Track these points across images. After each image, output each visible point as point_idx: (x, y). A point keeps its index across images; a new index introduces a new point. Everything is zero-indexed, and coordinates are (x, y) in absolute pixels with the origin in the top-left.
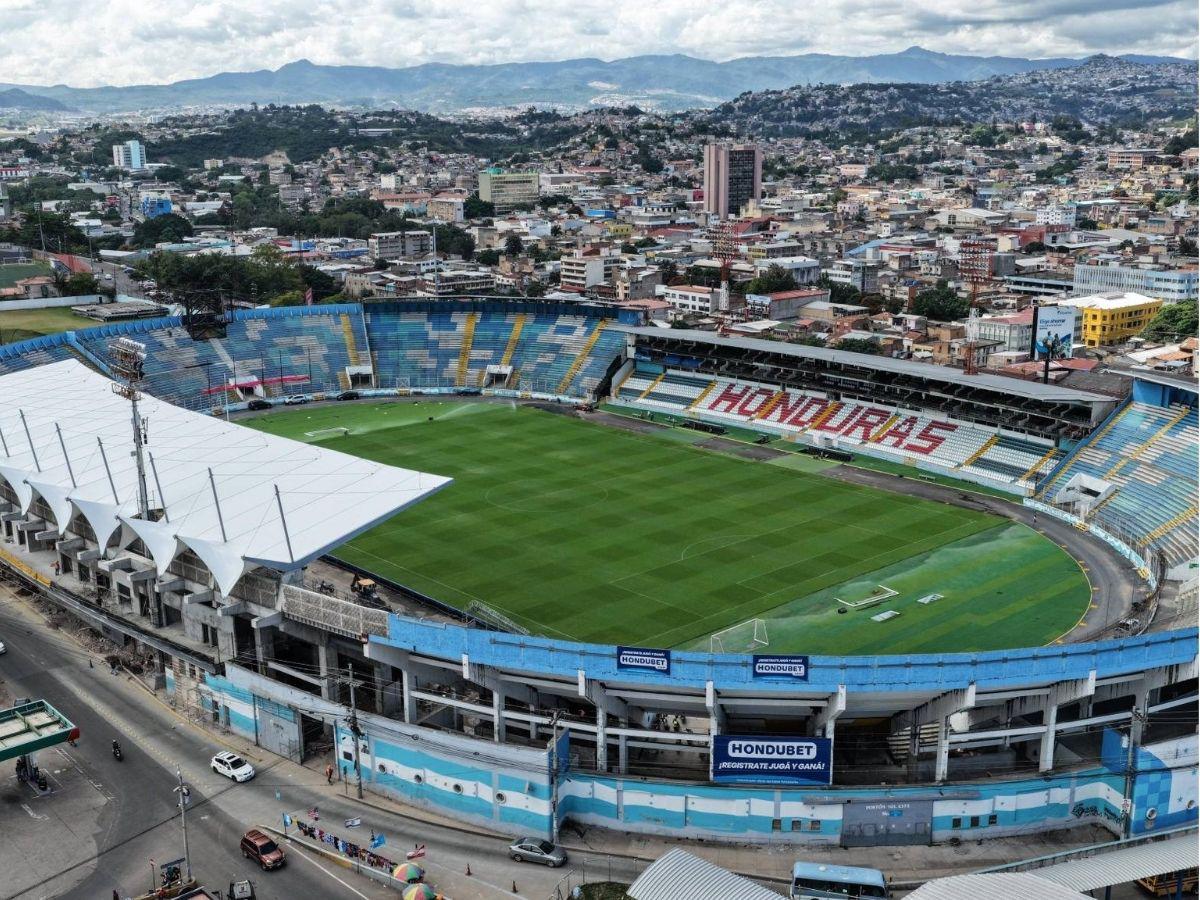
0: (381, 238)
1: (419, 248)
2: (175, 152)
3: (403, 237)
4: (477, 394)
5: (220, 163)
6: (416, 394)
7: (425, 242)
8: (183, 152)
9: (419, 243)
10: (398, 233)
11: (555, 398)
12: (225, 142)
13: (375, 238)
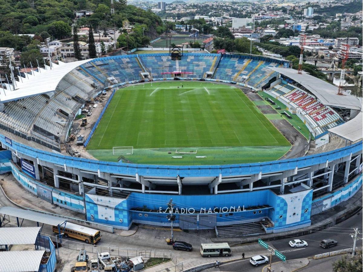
0: (339, 39)
1: (353, 43)
2: (328, 11)
3: (348, 39)
4: (235, 84)
5: (341, 15)
6: (221, 82)
7: (356, 42)
8: (330, 11)
9: (353, 42)
10: (347, 38)
11: (250, 87)
12: (345, 8)
13: (337, 39)
